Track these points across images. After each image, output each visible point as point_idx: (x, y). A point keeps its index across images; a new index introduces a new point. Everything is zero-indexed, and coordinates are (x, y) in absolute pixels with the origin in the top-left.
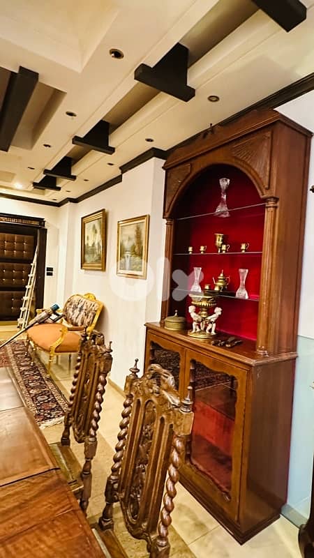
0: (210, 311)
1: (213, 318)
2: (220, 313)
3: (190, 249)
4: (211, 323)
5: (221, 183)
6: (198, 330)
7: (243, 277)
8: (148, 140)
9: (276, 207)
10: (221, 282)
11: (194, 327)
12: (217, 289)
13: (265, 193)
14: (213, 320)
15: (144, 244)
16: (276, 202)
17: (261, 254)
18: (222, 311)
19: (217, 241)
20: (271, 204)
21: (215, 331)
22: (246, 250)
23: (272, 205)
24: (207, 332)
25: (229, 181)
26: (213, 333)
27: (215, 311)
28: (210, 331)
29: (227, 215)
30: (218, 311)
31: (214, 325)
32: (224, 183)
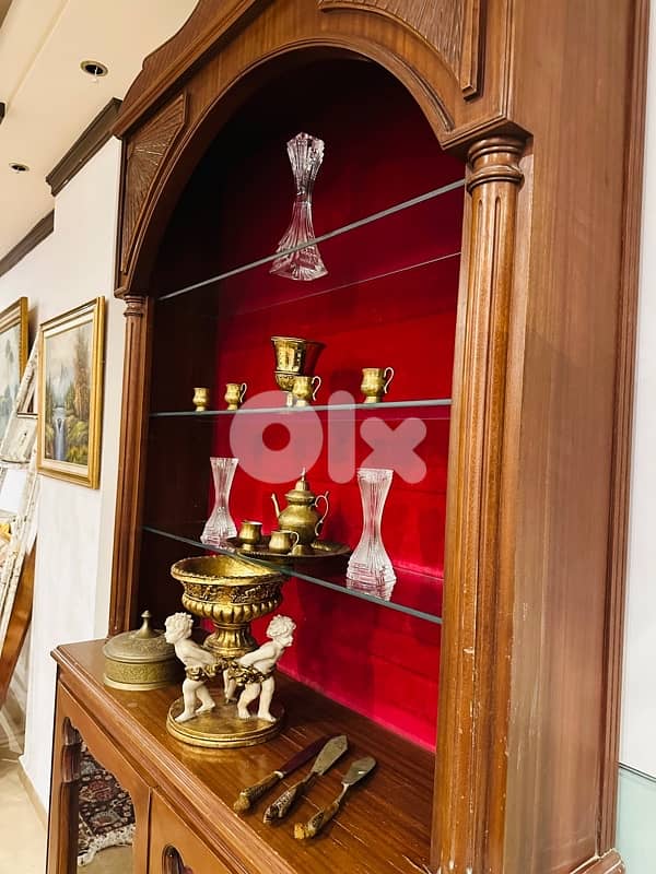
0: (252, 635)
1: (262, 658)
2: (287, 641)
3: (200, 396)
4: (255, 677)
5: (291, 155)
6: (208, 704)
7: (374, 499)
8: (91, 69)
9: (517, 181)
10: (299, 513)
11: (188, 698)
12: (277, 542)
13: (458, 117)
14: (262, 668)
15: (93, 387)
16: (518, 156)
17: (447, 408)
18: (294, 634)
19: (282, 367)
20: (491, 163)
21: (272, 711)
22: (381, 396)
23: (494, 169)
24: (243, 713)
25: (320, 145)
26: (264, 715)
27: (270, 632)
28: (253, 707)
29: (318, 272)
30: (281, 631)
31: (269, 685)
32: (306, 156)
